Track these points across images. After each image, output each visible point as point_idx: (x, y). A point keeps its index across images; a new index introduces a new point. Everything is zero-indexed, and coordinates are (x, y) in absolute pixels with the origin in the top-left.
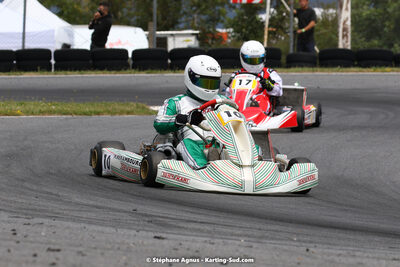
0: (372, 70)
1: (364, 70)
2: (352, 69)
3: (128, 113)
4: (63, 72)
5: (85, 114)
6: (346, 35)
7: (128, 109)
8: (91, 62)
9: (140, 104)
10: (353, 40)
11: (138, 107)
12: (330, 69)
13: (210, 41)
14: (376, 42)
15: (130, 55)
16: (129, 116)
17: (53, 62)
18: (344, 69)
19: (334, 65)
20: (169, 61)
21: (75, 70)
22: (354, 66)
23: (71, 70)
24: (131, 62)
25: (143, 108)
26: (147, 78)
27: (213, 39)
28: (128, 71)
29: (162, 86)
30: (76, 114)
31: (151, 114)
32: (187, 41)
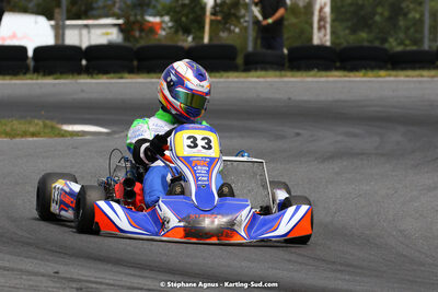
0: (361, 73)
1: (351, 74)
2: (334, 73)
3: (33, 135)
6: (325, 27)
7: (32, 129)
9: (47, 122)
10: (333, 33)
11: (45, 126)
12: (305, 74)
13: (137, 34)
14: (364, 35)
15: (30, 53)
16: (35, 139)
18: (324, 73)
19: (308, 68)
20: (84, 62)
22: (337, 69)
24: (31, 64)
25: (52, 127)
26: (54, 85)
27: (141, 30)
28: (28, 76)
29: (75, 97)
31: (63, 136)
32: (107, 34)
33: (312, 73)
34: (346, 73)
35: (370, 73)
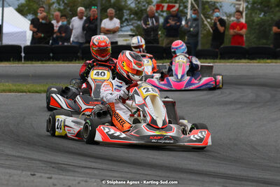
0: (255, 61)
1: (252, 61)
2: (243, 61)
4: (30, 62)
5: (37, 92)
8: (51, 55)
12: (227, 61)
17: (23, 55)
18: (237, 61)
19: (229, 58)
21: (38, 61)
22: (245, 58)
23: (35, 61)
24: (80, 55)
28: (77, 62)
30: (29, 92)
32: (126, 40)
33: (231, 60)
34: (249, 61)
35: (262, 61)
